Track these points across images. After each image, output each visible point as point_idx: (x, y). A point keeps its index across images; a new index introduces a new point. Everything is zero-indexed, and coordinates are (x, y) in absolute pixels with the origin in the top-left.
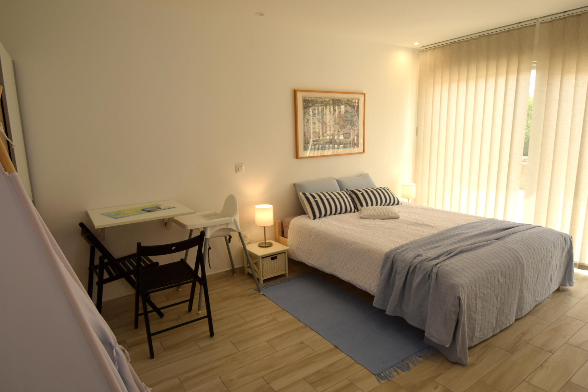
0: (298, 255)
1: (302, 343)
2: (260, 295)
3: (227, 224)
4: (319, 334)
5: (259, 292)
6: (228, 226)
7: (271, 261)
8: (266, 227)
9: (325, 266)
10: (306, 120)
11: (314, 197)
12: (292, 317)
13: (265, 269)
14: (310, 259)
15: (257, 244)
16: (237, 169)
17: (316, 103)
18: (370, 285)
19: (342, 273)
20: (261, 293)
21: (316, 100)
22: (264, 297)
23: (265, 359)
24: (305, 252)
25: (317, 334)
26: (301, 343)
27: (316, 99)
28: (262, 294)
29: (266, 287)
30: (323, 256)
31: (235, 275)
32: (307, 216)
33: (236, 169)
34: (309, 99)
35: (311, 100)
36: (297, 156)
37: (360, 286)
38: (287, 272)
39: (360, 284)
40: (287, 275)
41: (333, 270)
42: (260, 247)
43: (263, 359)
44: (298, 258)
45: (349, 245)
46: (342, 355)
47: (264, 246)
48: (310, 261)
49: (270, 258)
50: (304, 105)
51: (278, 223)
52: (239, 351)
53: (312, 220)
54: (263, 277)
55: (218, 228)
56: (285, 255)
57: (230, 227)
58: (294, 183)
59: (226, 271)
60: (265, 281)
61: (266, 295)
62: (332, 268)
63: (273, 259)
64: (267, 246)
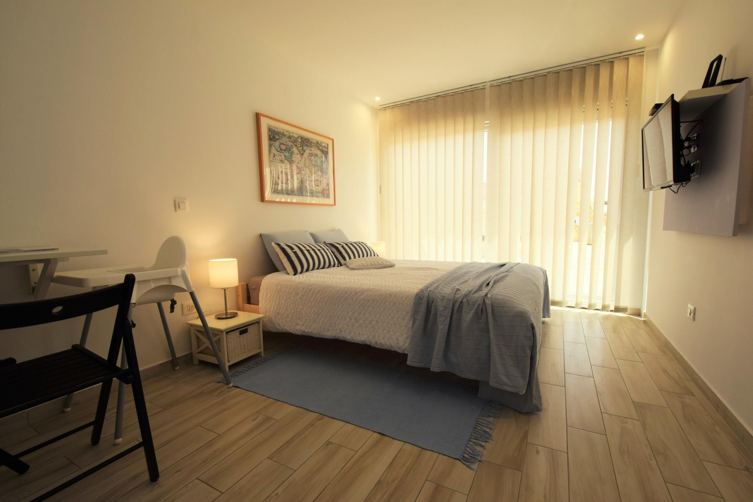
0: (278, 324)
1: (329, 443)
2: (229, 388)
3: (170, 278)
4: (347, 422)
5: (228, 383)
6: (171, 283)
7: (239, 336)
8: (227, 290)
9: (324, 329)
10: (272, 156)
11: (291, 248)
12: (295, 407)
13: (230, 349)
14: (298, 324)
15: (214, 316)
16: (177, 206)
17: (283, 136)
18: (398, 340)
19: (353, 333)
20: (231, 385)
21: (283, 132)
22: (238, 390)
23: (279, 491)
24: (290, 316)
25: (344, 423)
26: (327, 445)
27: (283, 131)
28: (233, 386)
29: (236, 375)
30: (320, 316)
31: (178, 368)
32: (285, 271)
33: (175, 206)
34: (276, 130)
35: (278, 131)
36: (262, 198)
37: (382, 344)
38: (262, 350)
39: (382, 342)
40: (263, 355)
41: (338, 331)
42: (219, 319)
43: (274, 493)
44: (278, 327)
45: (359, 294)
46: (397, 445)
47: (225, 317)
48: (298, 327)
49: (238, 332)
50: (269, 134)
51: (242, 285)
52: (222, 493)
53: (292, 275)
54: (228, 361)
55: (153, 285)
56: (258, 326)
57: (175, 283)
58: (260, 233)
59: (161, 365)
60: (231, 367)
61: (240, 386)
62: (336, 330)
63: (242, 333)
64: (228, 316)
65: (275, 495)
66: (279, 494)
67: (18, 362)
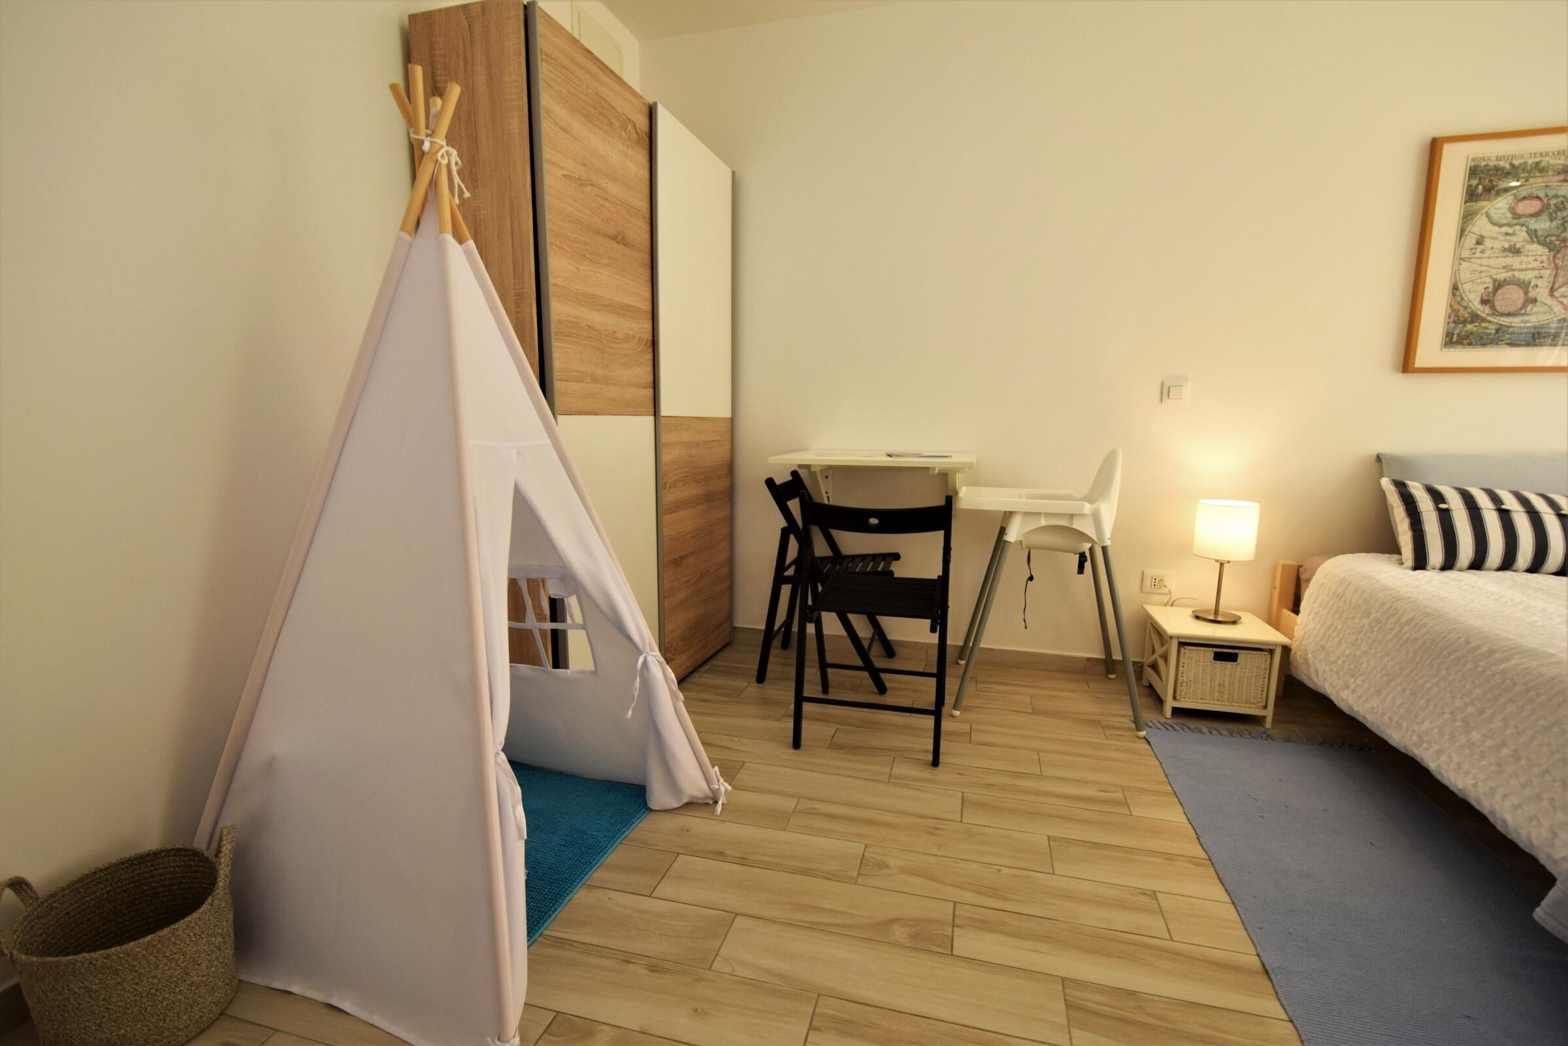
0: (1316, 671)
1: (1153, 895)
2: (1138, 737)
3: (1071, 516)
4: (1233, 903)
5: (1138, 729)
6: (1072, 525)
7: (1213, 660)
8: (1226, 566)
9: (1391, 719)
10: (1470, 241)
11: (1437, 497)
12: (1187, 822)
13: (1185, 678)
14: (1347, 686)
15: (1189, 611)
16: (1165, 392)
17: (1537, 174)
18: (1554, 835)
19: (1444, 758)
20: (1143, 733)
21: (1537, 164)
22: (1147, 747)
23: (1005, 870)
24: (1340, 662)
26: (1145, 894)
27: (1538, 160)
28: (1145, 738)
29: (1173, 728)
30: (1393, 683)
31: (1112, 676)
32: (1396, 557)
33: (1162, 393)
34: (1502, 164)
35: (1511, 164)
36: (1407, 364)
37: (1504, 822)
38: (1269, 713)
39: (1508, 818)
40: (1268, 724)
41: (1415, 738)
42: (1197, 617)
44: (1315, 679)
45: (1498, 656)
46: (1271, 1008)
47: (1212, 617)
48: (1344, 694)
49: (1210, 653)
50: (1469, 186)
51: (1284, 566)
52: (961, 822)
53: (1407, 568)
54: (1174, 698)
55: (1043, 522)
56: (1269, 660)
57: (1077, 525)
58: (1378, 452)
59: (1088, 659)
60: (1177, 712)
61: (1151, 743)
62: (1413, 732)
63: (1218, 657)
64: (1220, 619)
65: (997, 869)
66: (1001, 872)
67: (896, 576)
